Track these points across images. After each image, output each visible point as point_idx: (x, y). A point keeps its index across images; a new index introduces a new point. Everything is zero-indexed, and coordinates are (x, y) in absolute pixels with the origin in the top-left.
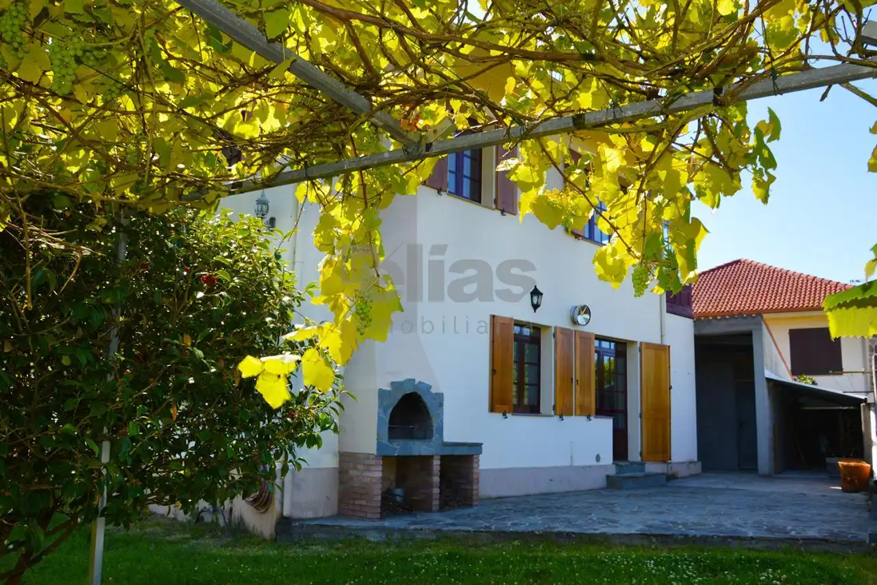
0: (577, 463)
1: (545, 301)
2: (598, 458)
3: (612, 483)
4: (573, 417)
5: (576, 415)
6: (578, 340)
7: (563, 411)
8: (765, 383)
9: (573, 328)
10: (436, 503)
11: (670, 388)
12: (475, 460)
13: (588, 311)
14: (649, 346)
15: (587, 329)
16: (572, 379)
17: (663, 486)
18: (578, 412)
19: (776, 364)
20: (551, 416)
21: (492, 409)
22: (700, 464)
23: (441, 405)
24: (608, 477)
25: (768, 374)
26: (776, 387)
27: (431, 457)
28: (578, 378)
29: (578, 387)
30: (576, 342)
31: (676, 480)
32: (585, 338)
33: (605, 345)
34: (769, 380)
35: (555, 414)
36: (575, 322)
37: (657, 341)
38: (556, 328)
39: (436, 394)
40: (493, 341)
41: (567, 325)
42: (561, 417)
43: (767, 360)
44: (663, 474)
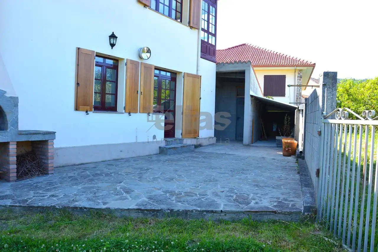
0: (140, 140)
1: (118, 42)
2: (154, 137)
3: (162, 151)
4: (138, 114)
5: (140, 112)
6: (143, 68)
7: (130, 110)
8: (250, 97)
9: (140, 61)
10: (13, 175)
11: (200, 99)
12: (49, 143)
13: (149, 51)
14: (189, 75)
15: (149, 62)
16: (138, 91)
17: (193, 151)
18: (142, 111)
19: (257, 89)
20: (123, 113)
21: (77, 109)
22: (215, 139)
23: (16, 105)
24: (160, 147)
25: (252, 93)
26: (256, 100)
27: (8, 143)
28: (142, 91)
29: (142, 96)
30: (141, 70)
31: (201, 148)
32: (148, 67)
33: (163, 73)
34: (252, 96)
35: (125, 112)
36: (141, 58)
37: (194, 73)
38: (127, 60)
39: (11, 97)
40: (78, 65)
41: (135, 59)
42: (129, 113)
43: (252, 86)
44: (193, 145)
